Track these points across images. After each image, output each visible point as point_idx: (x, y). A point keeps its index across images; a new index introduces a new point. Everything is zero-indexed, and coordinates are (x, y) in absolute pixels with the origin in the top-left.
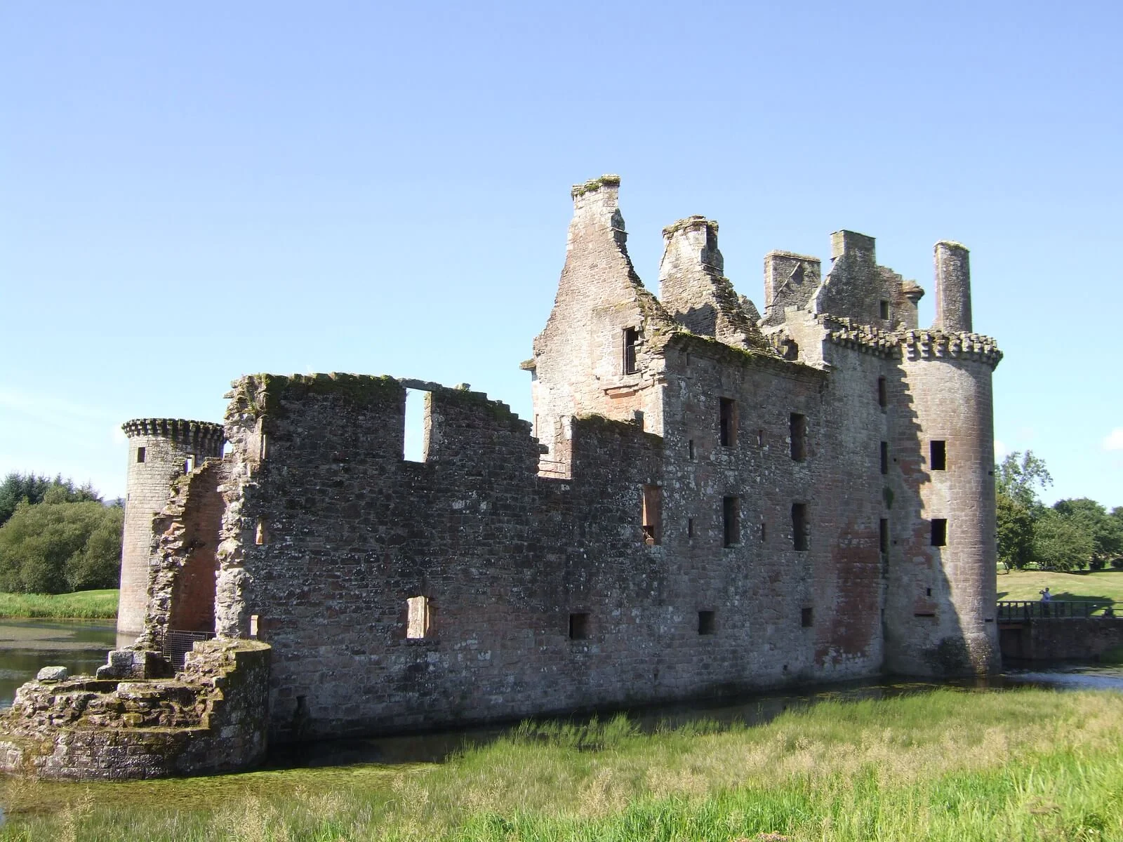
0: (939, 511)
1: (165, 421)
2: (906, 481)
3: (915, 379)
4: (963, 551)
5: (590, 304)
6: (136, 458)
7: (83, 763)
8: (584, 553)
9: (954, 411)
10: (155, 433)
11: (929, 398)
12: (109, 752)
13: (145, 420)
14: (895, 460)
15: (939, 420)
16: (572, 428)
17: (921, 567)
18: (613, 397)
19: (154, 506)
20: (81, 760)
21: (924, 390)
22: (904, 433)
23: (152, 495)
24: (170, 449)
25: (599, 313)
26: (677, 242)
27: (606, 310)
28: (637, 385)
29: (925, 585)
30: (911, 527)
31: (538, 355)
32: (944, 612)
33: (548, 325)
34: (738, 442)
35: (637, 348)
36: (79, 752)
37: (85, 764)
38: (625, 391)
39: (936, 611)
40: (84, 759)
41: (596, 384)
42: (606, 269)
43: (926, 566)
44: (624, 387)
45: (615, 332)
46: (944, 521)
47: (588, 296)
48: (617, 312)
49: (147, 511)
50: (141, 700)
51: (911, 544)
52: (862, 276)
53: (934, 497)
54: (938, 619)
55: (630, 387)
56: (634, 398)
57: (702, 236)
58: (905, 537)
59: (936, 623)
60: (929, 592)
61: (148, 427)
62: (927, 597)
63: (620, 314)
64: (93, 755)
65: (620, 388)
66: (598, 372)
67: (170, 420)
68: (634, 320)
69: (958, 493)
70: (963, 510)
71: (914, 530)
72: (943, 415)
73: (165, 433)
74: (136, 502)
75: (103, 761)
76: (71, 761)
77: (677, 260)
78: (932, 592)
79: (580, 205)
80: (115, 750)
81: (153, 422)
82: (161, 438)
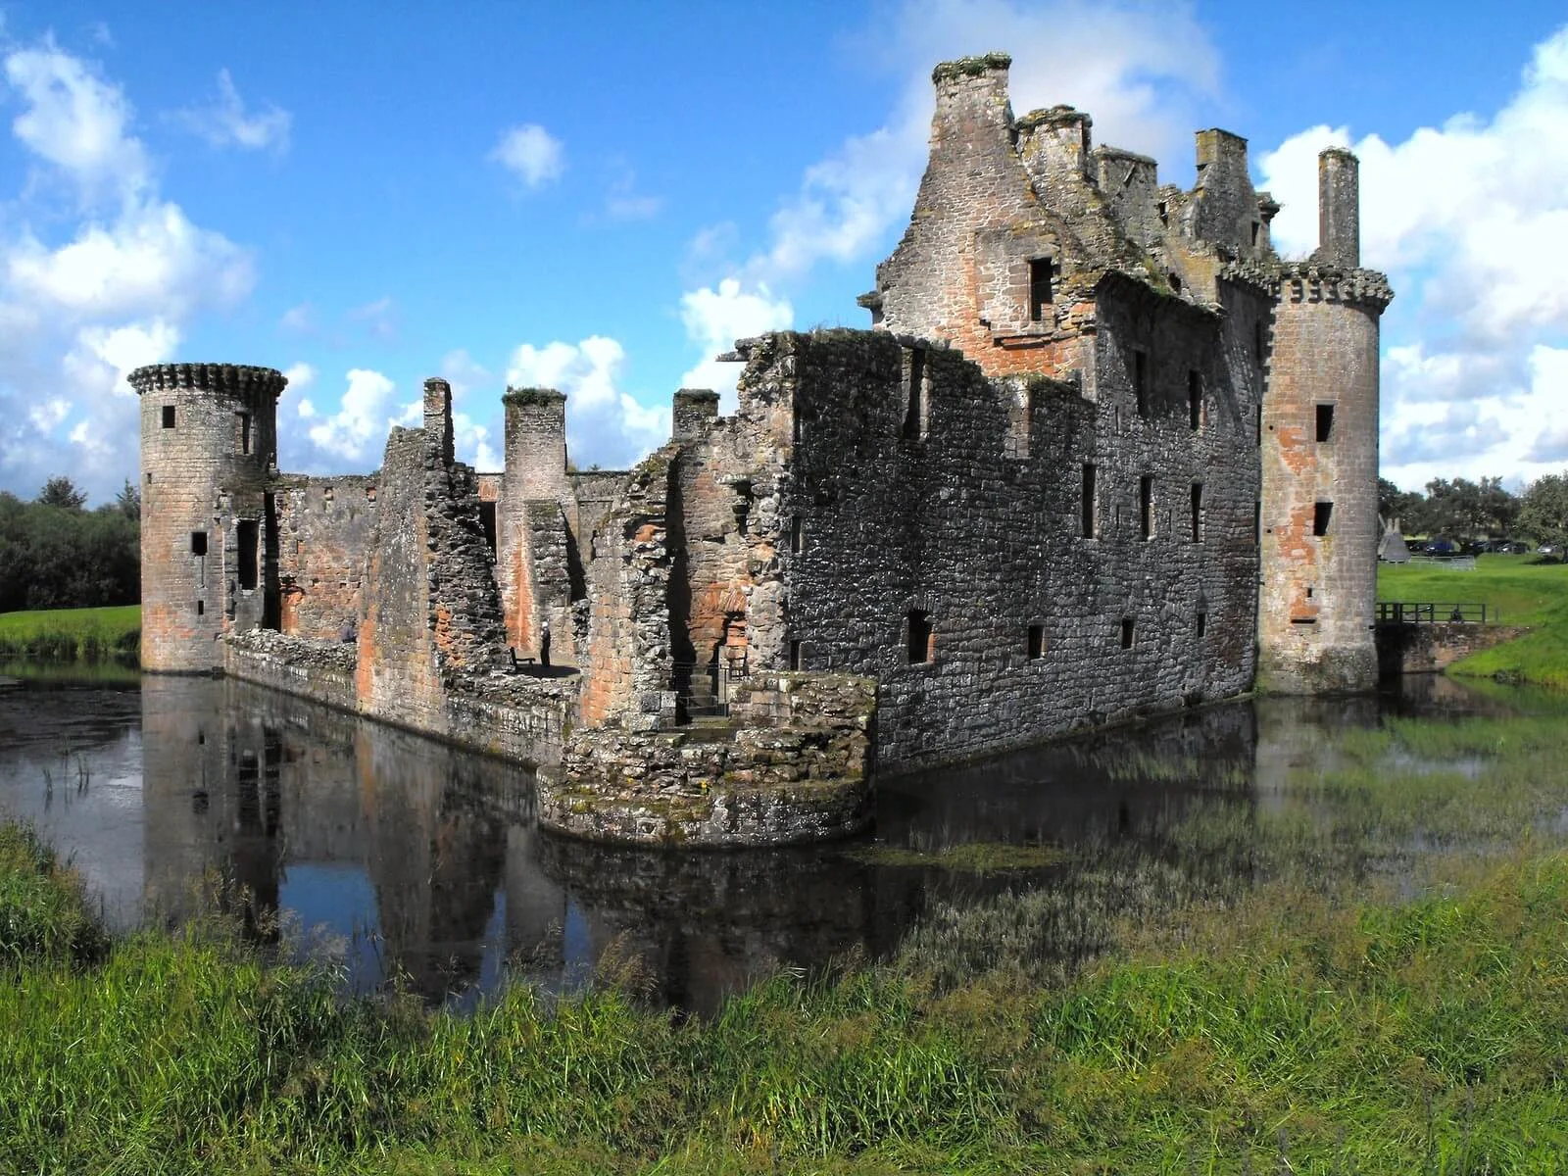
0: (1325, 492)
1: (203, 367)
2: (1285, 455)
3: (1300, 327)
4: (1349, 543)
5: (967, 225)
6: (160, 422)
7: (749, 827)
8: (1039, 550)
9: (1345, 368)
10: (189, 385)
11: (1316, 350)
12: (777, 813)
13: (160, 366)
14: (1271, 428)
15: (1327, 378)
16: (1028, 394)
17: (1301, 561)
18: (1007, 348)
19: (195, 490)
20: (746, 824)
21: (1310, 341)
22: (1284, 395)
23: (190, 474)
24: (214, 407)
25: (989, 237)
26: (1041, 141)
27: (999, 235)
28: (1050, 334)
29: (1306, 585)
30: (1290, 512)
31: (886, 288)
32: (1326, 617)
33: (902, 249)
34: (1149, 407)
35: (1054, 287)
36: (743, 815)
37: (752, 829)
38: (1030, 341)
39: (1318, 616)
40: (750, 822)
41: (982, 331)
42: (995, 179)
43: (1306, 561)
44: (1029, 336)
45: (1014, 263)
46: (1330, 505)
47: (967, 214)
48: (1017, 237)
49: (184, 497)
50: (788, 749)
51: (1289, 533)
52: (1232, 187)
53: (1318, 475)
54: (1319, 626)
55: (1038, 336)
56: (1041, 351)
57: (1077, 134)
58: (1282, 524)
59: (1317, 631)
60: (1310, 592)
61: (179, 376)
62: (1307, 599)
63: (1023, 241)
64: (760, 818)
65: (1022, 337)
66: (986, 315)
67: (212, 365)
68: (1045, 248)
69: (1346, 471)
70: (1351, 492)
71: (1293, 516)
72: (1331, 372)
73: (204, 386)
74: (166, 486)
75: (771, 824)
76: (734, 825)
77: (1040, 163)
78: (1313, 593)
79: (952, 90)
80: (784, 810)
81: (187, 368)
82: (198, 392)
